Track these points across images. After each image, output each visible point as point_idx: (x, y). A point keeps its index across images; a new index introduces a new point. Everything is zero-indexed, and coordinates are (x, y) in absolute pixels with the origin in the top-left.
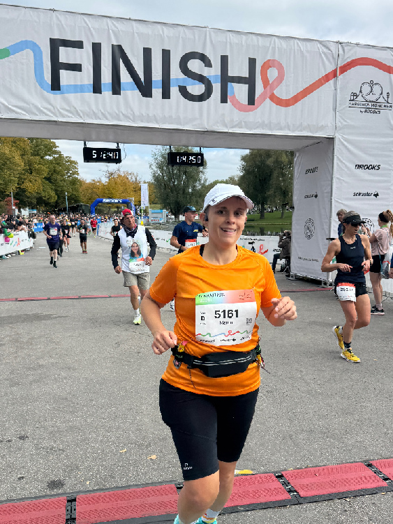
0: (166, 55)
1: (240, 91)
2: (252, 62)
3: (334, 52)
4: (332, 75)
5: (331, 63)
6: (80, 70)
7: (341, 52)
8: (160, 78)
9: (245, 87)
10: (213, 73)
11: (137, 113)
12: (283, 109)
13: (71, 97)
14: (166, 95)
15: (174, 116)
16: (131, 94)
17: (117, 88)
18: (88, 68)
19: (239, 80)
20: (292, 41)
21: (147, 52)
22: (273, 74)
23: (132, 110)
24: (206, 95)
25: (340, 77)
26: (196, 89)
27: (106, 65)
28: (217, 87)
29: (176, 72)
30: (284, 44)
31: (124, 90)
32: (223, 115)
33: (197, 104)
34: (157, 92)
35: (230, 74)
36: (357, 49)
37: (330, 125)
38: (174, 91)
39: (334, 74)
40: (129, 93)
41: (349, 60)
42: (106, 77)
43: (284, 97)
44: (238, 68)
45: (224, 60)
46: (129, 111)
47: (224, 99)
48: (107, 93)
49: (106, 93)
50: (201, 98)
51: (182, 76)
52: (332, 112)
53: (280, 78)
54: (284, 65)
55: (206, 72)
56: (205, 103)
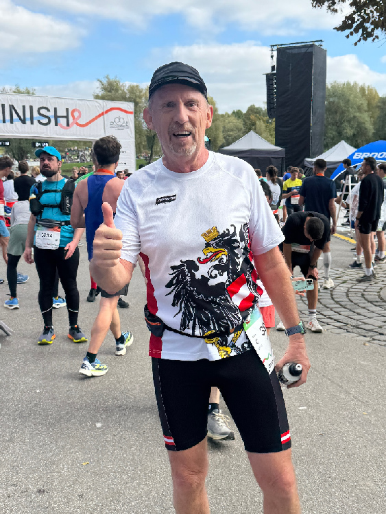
0: (31, 108)
1: (63, 121)
2: (67, 110)
3: (102, 105)
4: (102, 115)
5: (101, 110)
7: (105, 105)
8: (29, 117)
9: (65, 119)
11: (20, 131)
12: (82, 128)
14: (32, 123)
15: (36, 132)
16: (18, 123)
17: (12, 121)
19: (62, 117)
20: (84, 101)
21: (24, 107)
22: (76, 114)
23: (18, 129)
24: (48, 123)
25: (105, 115)
26: (45, 121)
27: (7, 112)
28: (53, 120)
29: (36, 114)
30: (80, 102)
31: (15, 122)
32: (56, 130)
33: (45, 126)
34: (28, 122)
35: (58, 114)
36: (112, 104)
38: (35, 121)
41: (109, 108)
43: (82, 123)
44: (61, 112)
45: (55, 109)
47: (56, 124)
48: (8, 123)
50: (46, 124)
51: (38, 115)
53: (80, 116)
54: (81, 111)
55: (48, 114)
56: (48, 126)
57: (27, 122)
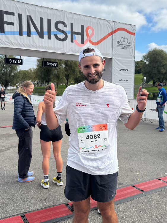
0: (49, 21)
1: (78, 38)
2: (82, 27)
3: (111, 25)
4: (111, 34)
5: (110, 29)
6: (13, 25)
7: (114, 25)
8: (47, 31)
9: (80, 36)
10: (68, 29)
11: (38, 45)
12: (94, 46)
13: (10, 36)
14: (49, 38)
15: (53, 47)
17: (29, 34)
18: (17, 25)
19: (77, 34)
20: (97, 19)
21: (42, 19)
22: (90, 32)
23: (35, 43)
24: (65, 38)
25: (114, 35)
26: (62, 36)
27: (25, 24)
28: (69, 36)
29: (53, 29)
30: (94, 20)
31: (32, 35)
32: (72, 47)
33: (61, 42)
34: (46, 36)
35: (74, 31)
36: (119, 24)
37: (111, 53)
38: (53, 36)
39: (111, 33)
40: (34, 36)
41: (117, 28)
42: (25, 29)
43: (94, 41)
44: (77, 29)
45: (72, 25)
46: (34, 44)
47: (72, 41)
49: (25, 35)
50: (63, 40)
51: (55, 30)
52: (111, 48)
53: (93, 34)
54: (94, 28)
55: (65, 29)
56: (65, 42)
57: (44, 36)
